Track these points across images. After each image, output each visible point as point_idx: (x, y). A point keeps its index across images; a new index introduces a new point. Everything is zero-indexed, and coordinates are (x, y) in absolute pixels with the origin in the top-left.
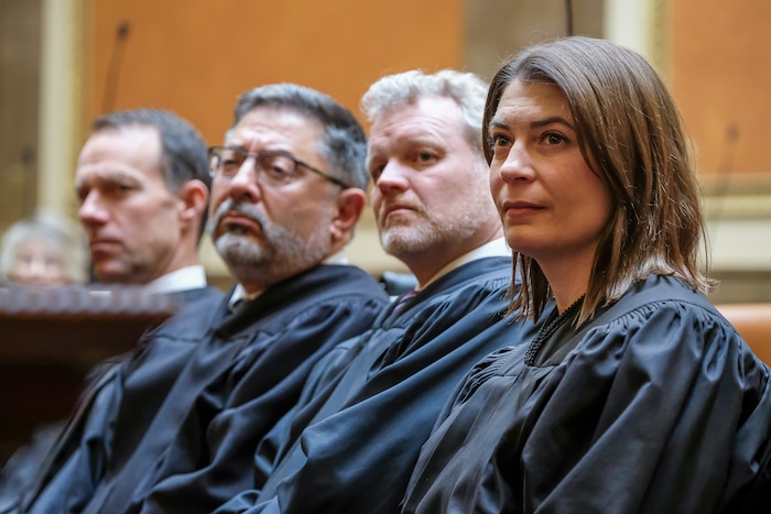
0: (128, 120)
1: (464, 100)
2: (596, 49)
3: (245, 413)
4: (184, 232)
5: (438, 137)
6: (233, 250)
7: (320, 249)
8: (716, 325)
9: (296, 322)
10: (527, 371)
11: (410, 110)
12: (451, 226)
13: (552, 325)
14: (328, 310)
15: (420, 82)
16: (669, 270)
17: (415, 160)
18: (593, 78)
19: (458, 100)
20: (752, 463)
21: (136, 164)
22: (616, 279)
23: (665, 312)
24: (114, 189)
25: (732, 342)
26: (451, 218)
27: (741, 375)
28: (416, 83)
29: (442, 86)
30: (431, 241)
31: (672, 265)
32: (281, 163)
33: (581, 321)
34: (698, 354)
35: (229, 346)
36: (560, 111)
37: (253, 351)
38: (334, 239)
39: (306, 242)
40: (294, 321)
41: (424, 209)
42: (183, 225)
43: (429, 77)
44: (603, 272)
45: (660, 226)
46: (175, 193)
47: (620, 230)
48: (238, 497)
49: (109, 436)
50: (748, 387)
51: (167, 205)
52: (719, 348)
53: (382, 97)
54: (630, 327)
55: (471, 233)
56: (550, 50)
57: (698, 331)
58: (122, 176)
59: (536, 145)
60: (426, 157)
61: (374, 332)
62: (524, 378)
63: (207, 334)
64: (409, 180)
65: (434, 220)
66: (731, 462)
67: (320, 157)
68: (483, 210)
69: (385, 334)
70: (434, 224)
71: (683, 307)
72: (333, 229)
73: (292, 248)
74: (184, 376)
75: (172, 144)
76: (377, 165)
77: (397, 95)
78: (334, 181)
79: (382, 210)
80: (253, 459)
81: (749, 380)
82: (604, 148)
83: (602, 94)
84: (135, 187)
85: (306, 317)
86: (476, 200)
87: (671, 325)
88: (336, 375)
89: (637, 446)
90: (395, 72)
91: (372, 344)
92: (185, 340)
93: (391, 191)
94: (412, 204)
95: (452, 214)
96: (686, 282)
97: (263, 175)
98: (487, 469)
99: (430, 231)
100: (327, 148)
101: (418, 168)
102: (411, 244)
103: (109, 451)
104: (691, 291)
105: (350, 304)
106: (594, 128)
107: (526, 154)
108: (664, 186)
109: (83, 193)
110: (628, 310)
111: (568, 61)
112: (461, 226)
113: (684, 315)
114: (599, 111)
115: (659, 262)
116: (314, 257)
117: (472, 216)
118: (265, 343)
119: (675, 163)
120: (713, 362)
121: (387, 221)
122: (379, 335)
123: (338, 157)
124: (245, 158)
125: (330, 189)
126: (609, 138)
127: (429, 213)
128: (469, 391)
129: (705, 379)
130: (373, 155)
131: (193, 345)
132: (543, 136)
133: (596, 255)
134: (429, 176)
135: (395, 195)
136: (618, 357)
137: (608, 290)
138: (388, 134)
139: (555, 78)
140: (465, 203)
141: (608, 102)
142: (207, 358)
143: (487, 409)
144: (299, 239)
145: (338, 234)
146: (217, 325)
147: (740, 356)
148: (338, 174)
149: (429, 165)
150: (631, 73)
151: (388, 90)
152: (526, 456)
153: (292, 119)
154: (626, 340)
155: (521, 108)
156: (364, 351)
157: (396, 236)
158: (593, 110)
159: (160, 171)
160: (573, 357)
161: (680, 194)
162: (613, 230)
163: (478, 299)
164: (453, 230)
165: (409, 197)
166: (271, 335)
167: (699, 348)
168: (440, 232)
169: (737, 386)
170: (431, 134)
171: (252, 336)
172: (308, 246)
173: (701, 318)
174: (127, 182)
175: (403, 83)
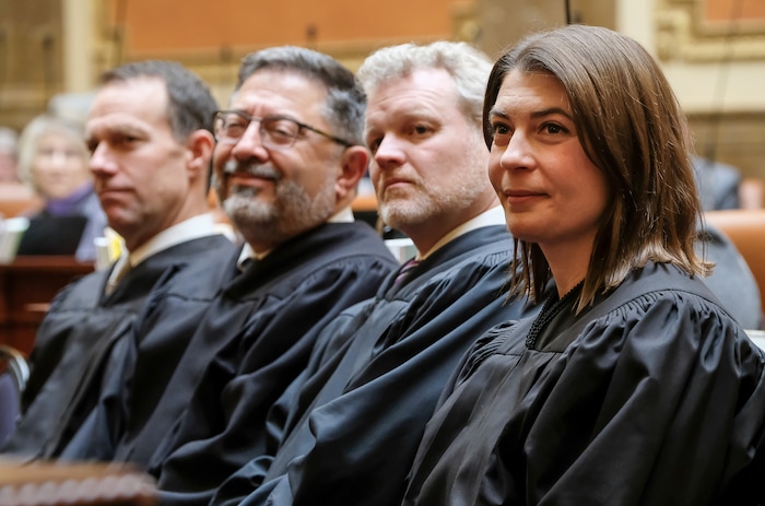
0: (135, 72)
1: (457, 71)
2: (594, 39)
3: (256, 380)
4: (192, 181)
5: (433, 110)
6: (241, 212)
7: (326, 208)
8: (712, 315)
9: (303, 287)
10: (528, 354)
11: (404, 84)
12: (448, 198)
13: (552, 309)
14: (335, 274)
15: (414, 54)
16: (667, 256)
17: (411, 133)
18: (592, 69)
19: (451, 71)
20: (749, 449)
21: (143, 116)
22: (615, 266)
23: (663, 303)
24: (122, 141)
25: (728, 331)
26: (448, 190)
27: (737, 363)
28: (409, 57)
29: (435, 58)
30: (430, 213)
31: (669, 251)
32: (284, 126)
33: (580, 307)
34: (695, 346)
35: (240, 307)
36: (560, 101)
37: (263, 317)
38: (338, 197)
39: (312, 201)
40: (302, 284)
41: (422, 182)
42: (191, 174)
43: (423, 48)
44: (603, 259)
45: (657, 213)
46: (182, 143)
47: (619, 218)
48: (251, 463)
49: (126, 395)
50: (744, 374)
51: (175, 155)
52: (716, 337)
53: (376, 71)
54: (629, 319)
55: (467, 203)
56: (548, 41)
57: (696, 321)
58: (130, 127)
59: (535, 134)
60: (422, 130)
61: (377, 303)
62: (525, 361)
63: (218, 294)
64: (406, 153)
65: (432, 192)
66: (729, 449)
67: (323, 120)
68: (479, 180)
69: (388, 306)
70: (431, 196)
71: (680, 298)
72: (337, 188)
73: (299, 205)
74: (197, 337)
75: (178, 95)
76: (374, 138)
77: (391, 69)
78: (338, 141)
79: (381, 183)
80: (264, 426)
81: (745, 367)
82: (603, 138)
83: (600, 84)
84: (143, 138)
85: (313, 281)
86: (473, 170)
87: (668, 316)
88: (343, 343)
89: (636, 440)
90: (389, 45)
91: (376, 315)
92: (195, 300)
93: (389, 165)
94: (410, 178)
95: (449, 186)
96: (682, 269)
97: (268, 137)
98: (490, 459)
99: (429, 204)
100: (331, 111)
101: (414, 141)
102: (410, 218)
103: (127, 410)
104: (688, 278)
105: (356, 267)
106: (593, 119)
107: (526, 144)
108: (661, 173)
109: (93, 145)
110: (626, 300)
111: (566, 51)
112: (458, 197)
113: (681, 306)
114: (597, 102)
115: (656, 249)
116: (320, 216)
117: (469, 187)
118: (274, 308)
119: (672, 150)
120: (711, 351)
121: (386, 194)
122: (382, 307)
123: (341, 119)
124: (249, 122)
125: (335, 149)
126: (607, 128)
127: (427, 185)
128: (471, 367)
129: (703, 370)
130: (370, 129)
131: (205, 305)
132: (542, 126)
133: (595, 242)
134: (426, 149)
135: (393, 169)
136: (617, 350)
137: (607, 277)
138: (384, 108)
139: (555, 70)
140: (461, 174)
141: (606, 91)
142: (218, 320)
143: (489, 388)
144: (306, 196)
145: (343, 192)
146: (227, 286)
147: (736, 344)
148: (342, 134)
149: (424, 138)
150: (629, 62)
151: (381, 65)
152: (528, 448)
153: (294, 82)
154: (625, 333)
155: (520, 99)
156: (368, 322)
157: (396, 209)
158: (592, 102)
159: (168, 122)
160: (574, 350)
161: (677, 179)
162: (612, 218)
163: (478, 275)
164: (451, 202)
165: (406, 170)
166: (281, 299)
167: (696, 339)
168: (438, 204)
169: (734, 374)
170: (425, 108)
171: (262, 299)
172: (314, 205)
173: (698, 308)
174: (134, 133)
175: (397, 57)
